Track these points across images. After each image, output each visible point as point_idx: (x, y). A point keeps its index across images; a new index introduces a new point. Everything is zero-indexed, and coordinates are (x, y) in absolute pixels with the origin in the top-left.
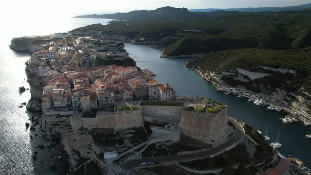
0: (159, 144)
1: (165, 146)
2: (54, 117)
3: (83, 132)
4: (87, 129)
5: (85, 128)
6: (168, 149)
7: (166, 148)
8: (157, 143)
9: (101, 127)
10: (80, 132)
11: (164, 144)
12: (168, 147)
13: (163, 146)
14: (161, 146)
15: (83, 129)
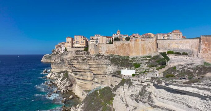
0: (180, 67)
1: (188, 68)
2: (74, 53)
3: (100, 57)
4: (103, 55)
5: (101, 54)
6: (192, 71)
7: (190, 70)
8: (178, 66)
9: (117, 54)
10: (97, 58)
11: (186, 67)
12: (192, 69)
13: (186, 69)
14: (183, 68)
15: (100, 55)
